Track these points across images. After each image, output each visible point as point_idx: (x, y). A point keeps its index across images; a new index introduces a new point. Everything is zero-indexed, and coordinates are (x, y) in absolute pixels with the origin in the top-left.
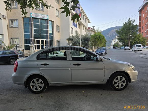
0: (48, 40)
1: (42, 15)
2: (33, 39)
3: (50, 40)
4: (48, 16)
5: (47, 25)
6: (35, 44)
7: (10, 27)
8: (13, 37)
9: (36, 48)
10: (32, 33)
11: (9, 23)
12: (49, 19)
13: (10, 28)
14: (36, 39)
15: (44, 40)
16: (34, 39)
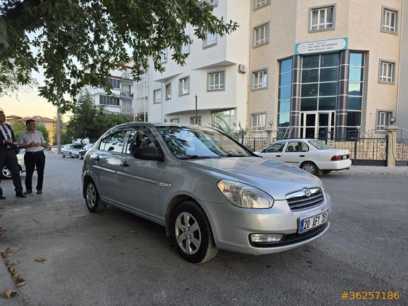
0: (341, 112)
1: (328, 42)
2: (298, 113)
3: (348, 112)
4: (346, 39)
5: (343, 67)
6: (302, 125)
7: (253, 89)
8: (255, 111)
9: (304, 136)
10: (297, 97)
11: (252, 81)
12: (350, 47)
13: (252, 91)
14: (306, 113)
15: (330, 112)
16: (301, 112)
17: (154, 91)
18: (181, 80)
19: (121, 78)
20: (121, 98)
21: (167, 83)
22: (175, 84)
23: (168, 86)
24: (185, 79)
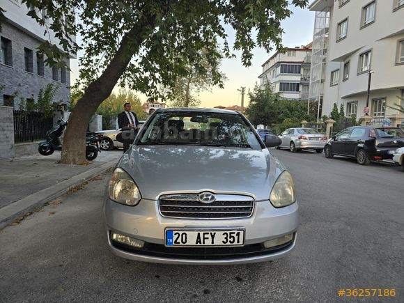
17: (332, 73)
18: (361, 55)
19: (303, 62)
20: (301, 84)
21: (347, 61)
22: (354, 61)
23: (346, 65)
24: (367, 53)
